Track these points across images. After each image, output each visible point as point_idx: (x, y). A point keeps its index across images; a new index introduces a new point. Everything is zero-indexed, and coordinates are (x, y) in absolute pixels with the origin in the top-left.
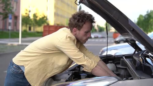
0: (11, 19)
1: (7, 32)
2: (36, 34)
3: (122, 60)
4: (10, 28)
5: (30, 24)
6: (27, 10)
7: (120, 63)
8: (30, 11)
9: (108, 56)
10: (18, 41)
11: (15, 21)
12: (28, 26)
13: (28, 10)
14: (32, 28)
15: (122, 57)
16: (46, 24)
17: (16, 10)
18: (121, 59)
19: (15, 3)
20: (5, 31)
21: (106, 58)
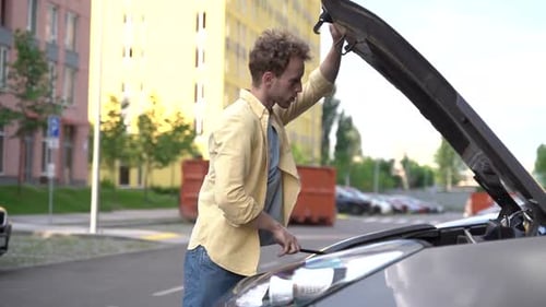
0: (56, 133)
1: (37, 187)
2: (151, 195)
4: (51, 171)
5: (125, 158)
6: (114, 100)
8: (125, 105)
10: (87, 224)
11: (67, 144)
12: (118, 163)
13: (121, 99)
14: (134, 174)
16: (189, 157)
17: (71, 100)
19: (68, 72)
20: (28, 185)
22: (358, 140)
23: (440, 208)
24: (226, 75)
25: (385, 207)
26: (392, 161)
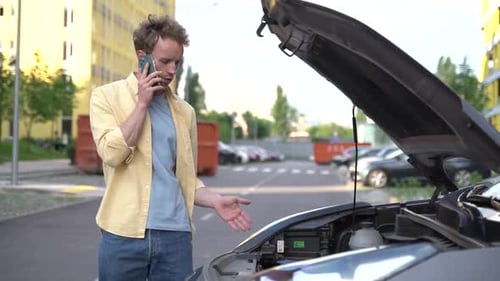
3: (400, 219)
7: (393, 227)
8: (13, 62)
9: (358, 208)
15: (398, 209)
18: (398, 216)
21: (351, 212)
22: (203, 94)
23: (282, 157)
24: (93, 34)
25: (245, 156)
26: (235, 114)
